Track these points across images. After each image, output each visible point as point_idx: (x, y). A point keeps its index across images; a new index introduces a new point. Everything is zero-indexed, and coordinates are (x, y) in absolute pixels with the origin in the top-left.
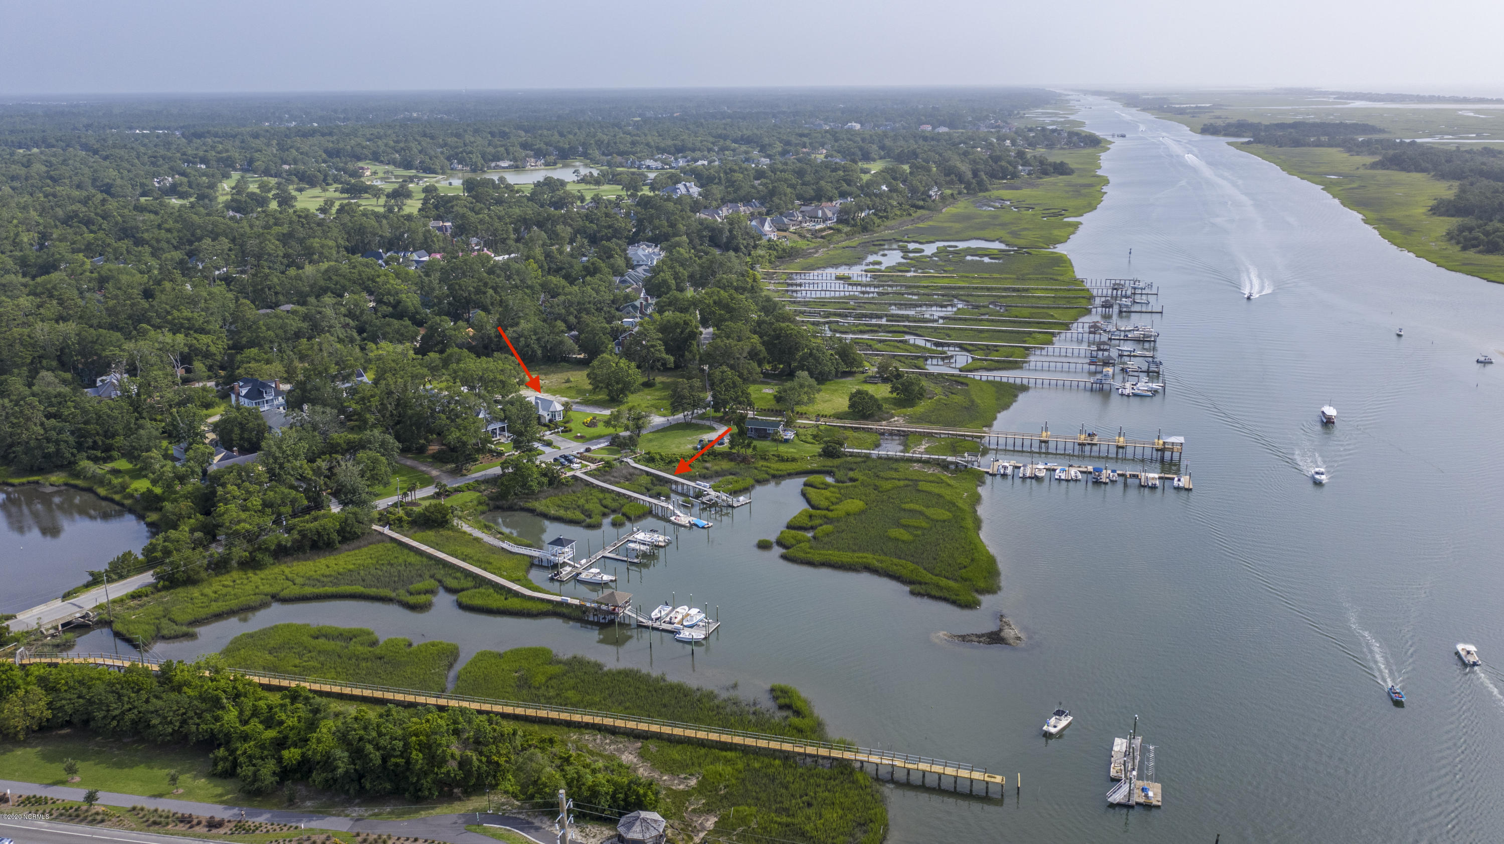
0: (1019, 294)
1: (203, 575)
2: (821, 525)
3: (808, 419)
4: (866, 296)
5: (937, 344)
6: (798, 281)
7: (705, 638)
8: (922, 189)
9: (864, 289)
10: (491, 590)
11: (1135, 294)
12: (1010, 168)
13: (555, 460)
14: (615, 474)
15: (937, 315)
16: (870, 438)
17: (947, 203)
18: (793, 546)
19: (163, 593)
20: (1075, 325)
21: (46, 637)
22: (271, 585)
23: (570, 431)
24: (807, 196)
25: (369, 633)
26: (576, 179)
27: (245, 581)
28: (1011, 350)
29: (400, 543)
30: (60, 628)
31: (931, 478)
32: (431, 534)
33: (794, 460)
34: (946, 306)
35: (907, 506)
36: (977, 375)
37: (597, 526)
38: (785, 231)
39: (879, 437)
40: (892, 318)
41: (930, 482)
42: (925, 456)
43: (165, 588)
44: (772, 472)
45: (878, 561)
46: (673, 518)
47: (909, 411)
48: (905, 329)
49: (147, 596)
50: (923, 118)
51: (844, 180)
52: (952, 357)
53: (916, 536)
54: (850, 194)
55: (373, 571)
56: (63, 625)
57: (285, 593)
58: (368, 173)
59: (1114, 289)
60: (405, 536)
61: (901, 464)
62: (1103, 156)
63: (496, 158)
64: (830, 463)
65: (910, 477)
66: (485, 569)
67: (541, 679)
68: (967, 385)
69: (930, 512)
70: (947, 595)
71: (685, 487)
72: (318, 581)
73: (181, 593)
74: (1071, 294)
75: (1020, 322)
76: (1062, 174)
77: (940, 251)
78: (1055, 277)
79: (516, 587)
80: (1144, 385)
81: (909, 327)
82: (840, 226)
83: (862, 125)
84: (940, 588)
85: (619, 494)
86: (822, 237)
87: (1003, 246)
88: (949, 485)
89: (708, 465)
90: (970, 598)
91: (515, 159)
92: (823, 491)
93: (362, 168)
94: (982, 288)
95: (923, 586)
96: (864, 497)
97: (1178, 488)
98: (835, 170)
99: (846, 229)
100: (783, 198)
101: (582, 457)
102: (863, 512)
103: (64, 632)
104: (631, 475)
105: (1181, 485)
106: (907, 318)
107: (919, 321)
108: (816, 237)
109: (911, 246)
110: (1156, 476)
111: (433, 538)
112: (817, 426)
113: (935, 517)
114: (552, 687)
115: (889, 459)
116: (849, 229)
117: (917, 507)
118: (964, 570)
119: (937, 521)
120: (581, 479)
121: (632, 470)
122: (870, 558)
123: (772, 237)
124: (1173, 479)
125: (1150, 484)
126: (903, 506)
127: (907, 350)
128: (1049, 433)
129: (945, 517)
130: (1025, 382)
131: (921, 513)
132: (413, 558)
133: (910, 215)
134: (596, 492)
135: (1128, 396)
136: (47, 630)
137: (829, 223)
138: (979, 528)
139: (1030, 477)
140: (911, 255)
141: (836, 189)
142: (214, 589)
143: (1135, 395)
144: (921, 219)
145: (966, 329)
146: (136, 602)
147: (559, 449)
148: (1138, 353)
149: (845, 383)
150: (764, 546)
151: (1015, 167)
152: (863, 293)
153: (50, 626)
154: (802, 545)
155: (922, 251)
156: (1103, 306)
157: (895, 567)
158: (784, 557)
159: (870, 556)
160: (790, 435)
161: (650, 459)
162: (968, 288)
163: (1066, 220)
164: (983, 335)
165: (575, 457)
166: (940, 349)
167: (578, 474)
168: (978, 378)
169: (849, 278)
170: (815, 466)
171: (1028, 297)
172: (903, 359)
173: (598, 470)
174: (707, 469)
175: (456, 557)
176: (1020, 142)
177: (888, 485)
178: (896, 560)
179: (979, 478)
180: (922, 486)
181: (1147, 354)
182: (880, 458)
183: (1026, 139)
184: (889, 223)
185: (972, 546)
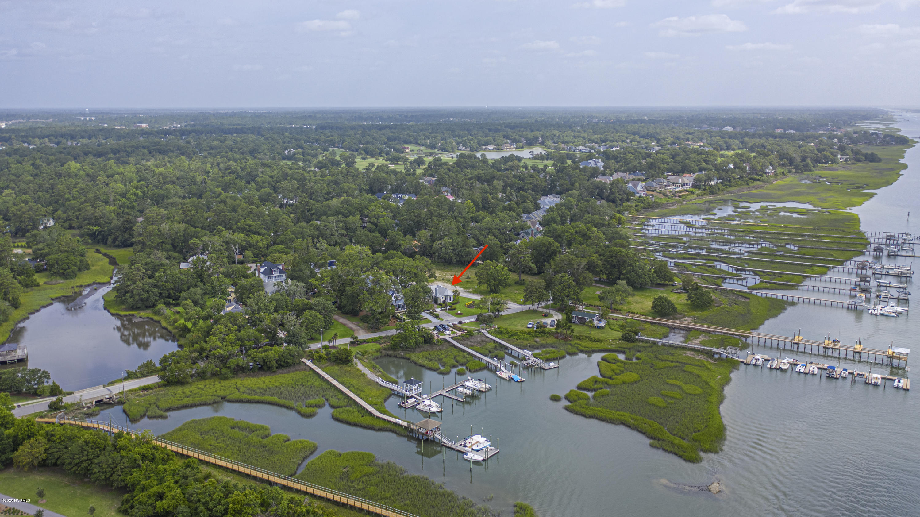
0: (811, 239)
1: (190, 380)
2: (601, 389)
3: (621, 314)
4: (697, 235)
5: (737, 270)
6: (652, 223)
7: (484, 460)
8: (760, 168)
9: (697, 230)
10: (356, 410)
11: (904, 243)
12: (832, 157)
13: (436, 327)
14: (472, 340)
15: (743, 250)
16: (661, 330)
17: (778, 177)
18: (575, 401)
19: (161, 389)
20: (848, 263)
21: (84, 408)
22: (225, 390)
23: (455, 309)
24: (676, 170)
25: (266, 429)
26: (531, 156)
27: (211, 386)
28: (791, 277)
29: (315, 372)
30: (94, 403)
31: (696, 363)
32: (336, 369)
33: (599, 341)
34: (753, 245)
35: (670, 381)
36: (759, 293)
37: (447, 373)
38: (653, 191)
39: (668, 330)
40: (709, 250)
41: (695, 365)
42: (697, 347)
43: (165, 385)
44: (581, 348)
45: (633, 419)
46: (498, 373)
47: (698, 314)
48: (718, 259)
49: (152, 389)
50: (778, 124)
51: (705, 161)
52: (744, 279)
53: (669, 403)
54: (705, 169)
55: (290, 389)
56: (97, 402)
57: (230, 397)
58: (408, 150)
59: (887, 239)
60: (320, 368)
61: (678, 351)
62: (908, 150)
63: (487, 144)
64: (625, 344)
65: (681, 361)
66: (358, 395)
67: (358, 475)
68: (749, 298)
69: (686, 387)
70: (676, 451)
71: (517, 353)
72: (254, 391)
73: (172, 389)
74: (852, 241)
75: (806, 258)
76: (871, 161)
77: (762, 208)
78: (844, 229)
79: (371, 409)
80: (891, 308)
81: (720, 257)
82: (693, 190)
83: (734, 128)
84: (673, 445)
85: (469, 354)
86: (679, 196)
87: (810, 207)
88: (708, 369)
89: (537, 339)
90: (694, 455)
91: (498, 145)
92: (612, 365)
93: (405, 148)
94: (785, 234)
95: (660, 442)
96: (640, 372)
97: (897, 388)
98: (701, 154)
99: (698, 192)
100: (657, 171)
101: (455, 327)
102: (636, 382)
103: (96, 406)
104: (483, 341)
105: (900, 385)
106: (721, 250)
107: (730, 254)
108: (675, 196)
109: (742, 205)
110: (879, 376)
111: (337, 372)
112: (626, 319)
113: (689, 391)
114: (363, 482)
115: (670, 346)
116: (700, 192)
117: (678, 383)
118: (697, 434)
119: (690, 394)
120: (449, 342)
121: (484, 338)
122: (628, 416)
123: (642, 194)
124: (895, 380)
125: (873, 382)
126: (668, 381)
127: (713, 273)
128: (801, 338)
129: (697, 392)
130: (795, 300)
131: (680, 387)
132: (318, 383)
133: (748, 185)
134: (455, 352)
135: (876, 315)
136: (86, 404)
137: (686, 188)
138: (721, 402)
139: (775, 368)
140: (739, 210)
141: (698, 166)
142: (191, 389)
143: (882, 315)
144: (755, 187)
145: (763, 261)
146: (145, 392)
147: (443, 320)
148: (894, 284)
149: (657, 291)
150: (555, 398)
151: (835, 156)
152: (696, 233)
153: (89, 401)
154: (581, 401)
155: (749, 207)
156: (875, 250)
157: (644, 425)
158: (566, 408)
159: (627, 414)
160: (603, 324)
161: (500, 333)
162: (774, 233)
163: (865, 191)
164: (773, 266)
165: (449, 326)
166: (739, 272)
167: (447, 338)
168: (759, 295)
169: (689, 223)
170: (613, 347)
171: (818, 242)
172: (707, 278)
173: (462, 336)
174: (536, 342)
175: (344, 386)
176: (845, 140)
177: (662, 364)
178: (646, 420)
179: (734, 365)
180: (688, 368)
181: (902, 286)
182: (664, 345)
183: (850, 138)
184: (730, 189)
185: (710, 416)
